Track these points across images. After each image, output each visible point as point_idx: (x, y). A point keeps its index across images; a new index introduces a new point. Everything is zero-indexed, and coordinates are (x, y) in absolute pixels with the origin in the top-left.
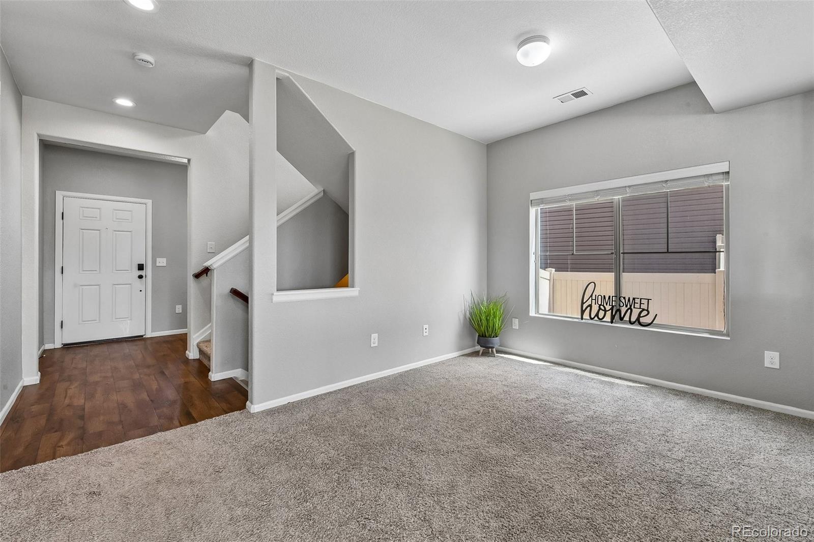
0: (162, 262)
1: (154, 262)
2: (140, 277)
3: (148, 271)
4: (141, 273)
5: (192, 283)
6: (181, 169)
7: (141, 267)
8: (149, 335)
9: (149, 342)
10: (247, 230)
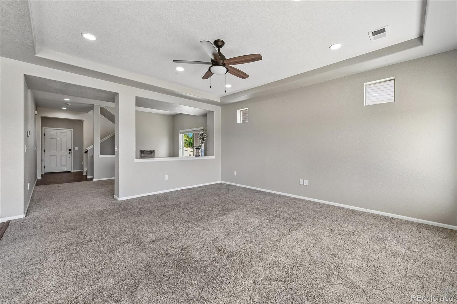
0: (77, 148)
1: (74, 148)
2: (70, 153)
3: (72, 151)
4: (70, 152)
5: (84, 154)
6: (81, 122)
7: (70, 150)
8: (73, 171)
9: (73, 173)
10: (93, 143)
